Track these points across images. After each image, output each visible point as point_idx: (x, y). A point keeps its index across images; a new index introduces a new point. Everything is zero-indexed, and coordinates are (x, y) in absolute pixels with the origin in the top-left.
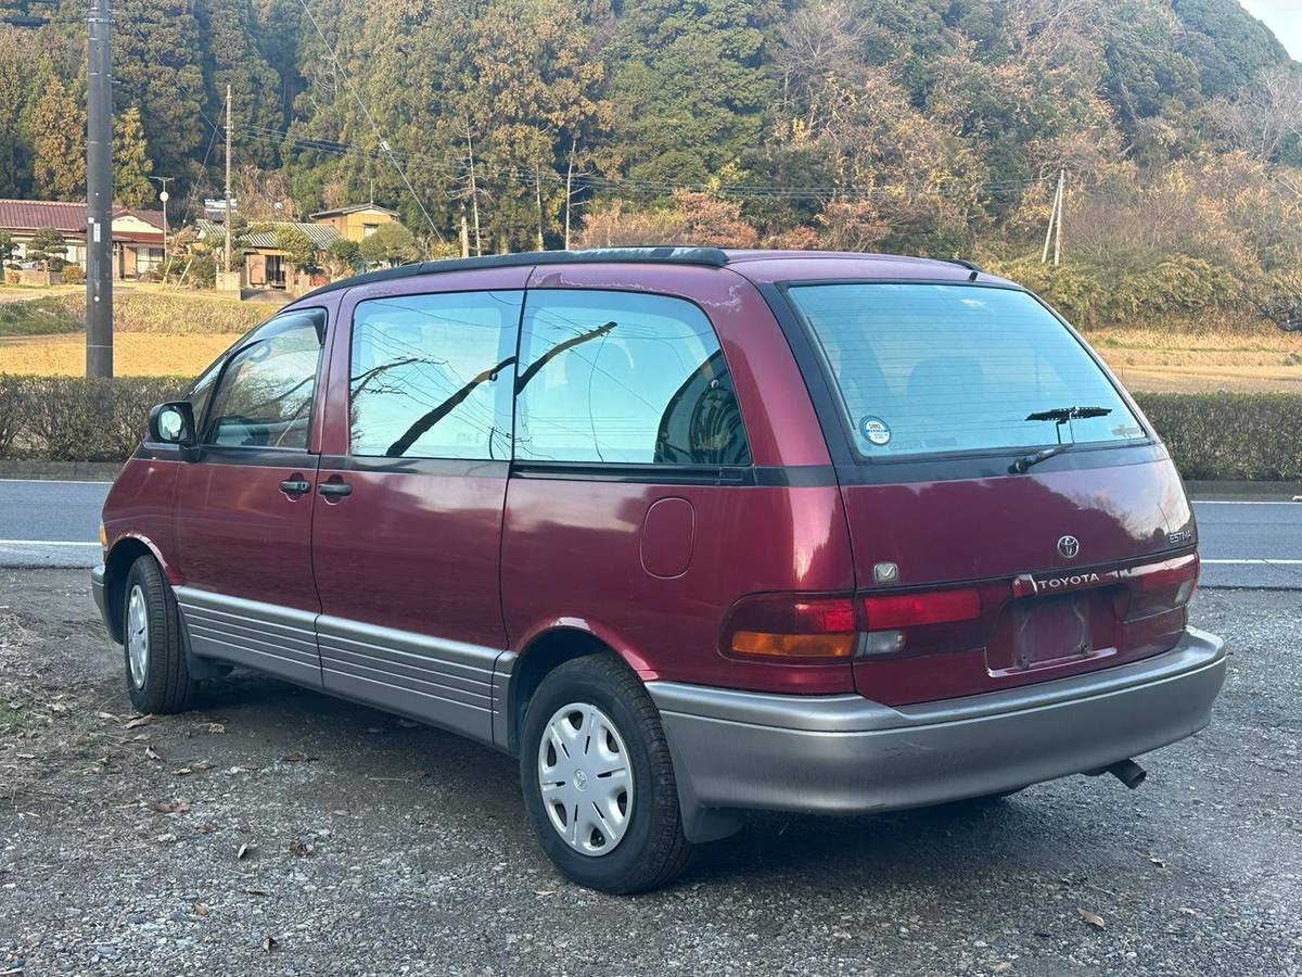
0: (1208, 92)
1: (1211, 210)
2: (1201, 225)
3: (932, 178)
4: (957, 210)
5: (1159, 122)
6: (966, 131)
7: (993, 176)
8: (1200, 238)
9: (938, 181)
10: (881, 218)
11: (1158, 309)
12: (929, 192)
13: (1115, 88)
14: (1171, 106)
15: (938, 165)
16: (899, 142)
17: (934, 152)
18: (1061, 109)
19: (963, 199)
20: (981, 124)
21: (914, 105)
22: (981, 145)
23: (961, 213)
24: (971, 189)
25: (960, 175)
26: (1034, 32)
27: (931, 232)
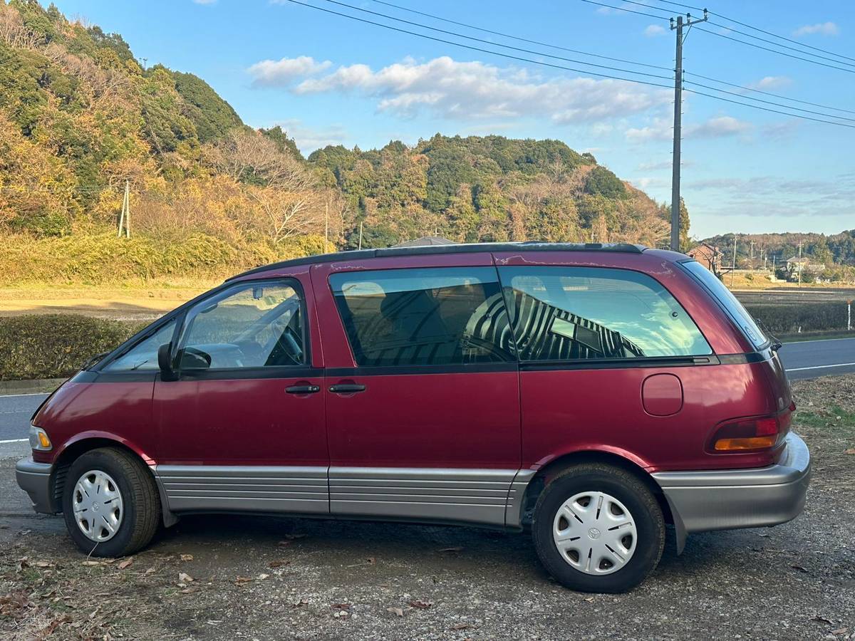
0: (202, 140)
1: (214, 207)
2: (211, 216)
3: (42, 181)
4: (60, 203)
5: (176, 154)
6: (61, 153)
7: (81, 182)
8: (210, 224)
9: (47, 184)
10: (10, 206)
11: (192, 265)
12: (41, 190)
13: (148, 134)
14: (182, 145)
15: (44, 174)
16: (17, 158)
17: (42, 165)
18: (119, 143)
19: (63, 195)
20: (70, 149)
21: (24, 134)
22: (71, 162)
23: (62, 204)
24: (68, 190)
25: (60, 181)
26: (96, 96)
27: (44, 216)
